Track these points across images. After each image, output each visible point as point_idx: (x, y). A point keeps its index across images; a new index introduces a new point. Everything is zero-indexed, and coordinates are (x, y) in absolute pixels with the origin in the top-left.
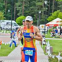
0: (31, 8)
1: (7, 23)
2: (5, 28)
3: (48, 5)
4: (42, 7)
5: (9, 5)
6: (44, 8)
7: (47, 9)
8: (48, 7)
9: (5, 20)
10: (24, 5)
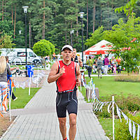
0: (57, 25)
1: (18, 53)
2: (15, 61)
3: (85, 19)
4: (75, 23)
5: (19, 22)
6: (78, 25)
7: (83, 25)
8: (85, 23)
9: (14, 49)
10: (45, 22)
